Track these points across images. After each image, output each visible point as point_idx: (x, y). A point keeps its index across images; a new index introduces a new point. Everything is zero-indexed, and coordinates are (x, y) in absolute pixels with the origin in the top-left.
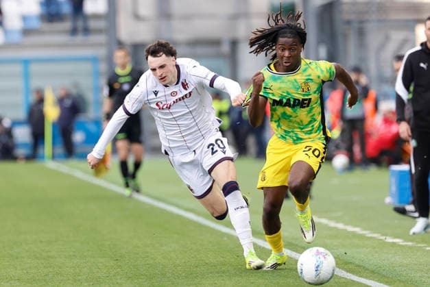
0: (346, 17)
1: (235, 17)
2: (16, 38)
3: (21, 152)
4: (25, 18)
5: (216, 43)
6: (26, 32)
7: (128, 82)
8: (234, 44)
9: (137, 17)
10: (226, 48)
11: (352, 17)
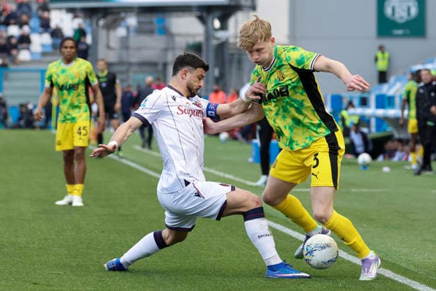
0: (232, 52)
1: (166, 50)
2: (39, 57)
3: (37, 124)
4: (43, 46)
5: (154, 64)
6: (44, 54)
7: (105, 82)
8: (165, 65)
9: (108, 47)
10: (160, 67)
11: (235, 52)
